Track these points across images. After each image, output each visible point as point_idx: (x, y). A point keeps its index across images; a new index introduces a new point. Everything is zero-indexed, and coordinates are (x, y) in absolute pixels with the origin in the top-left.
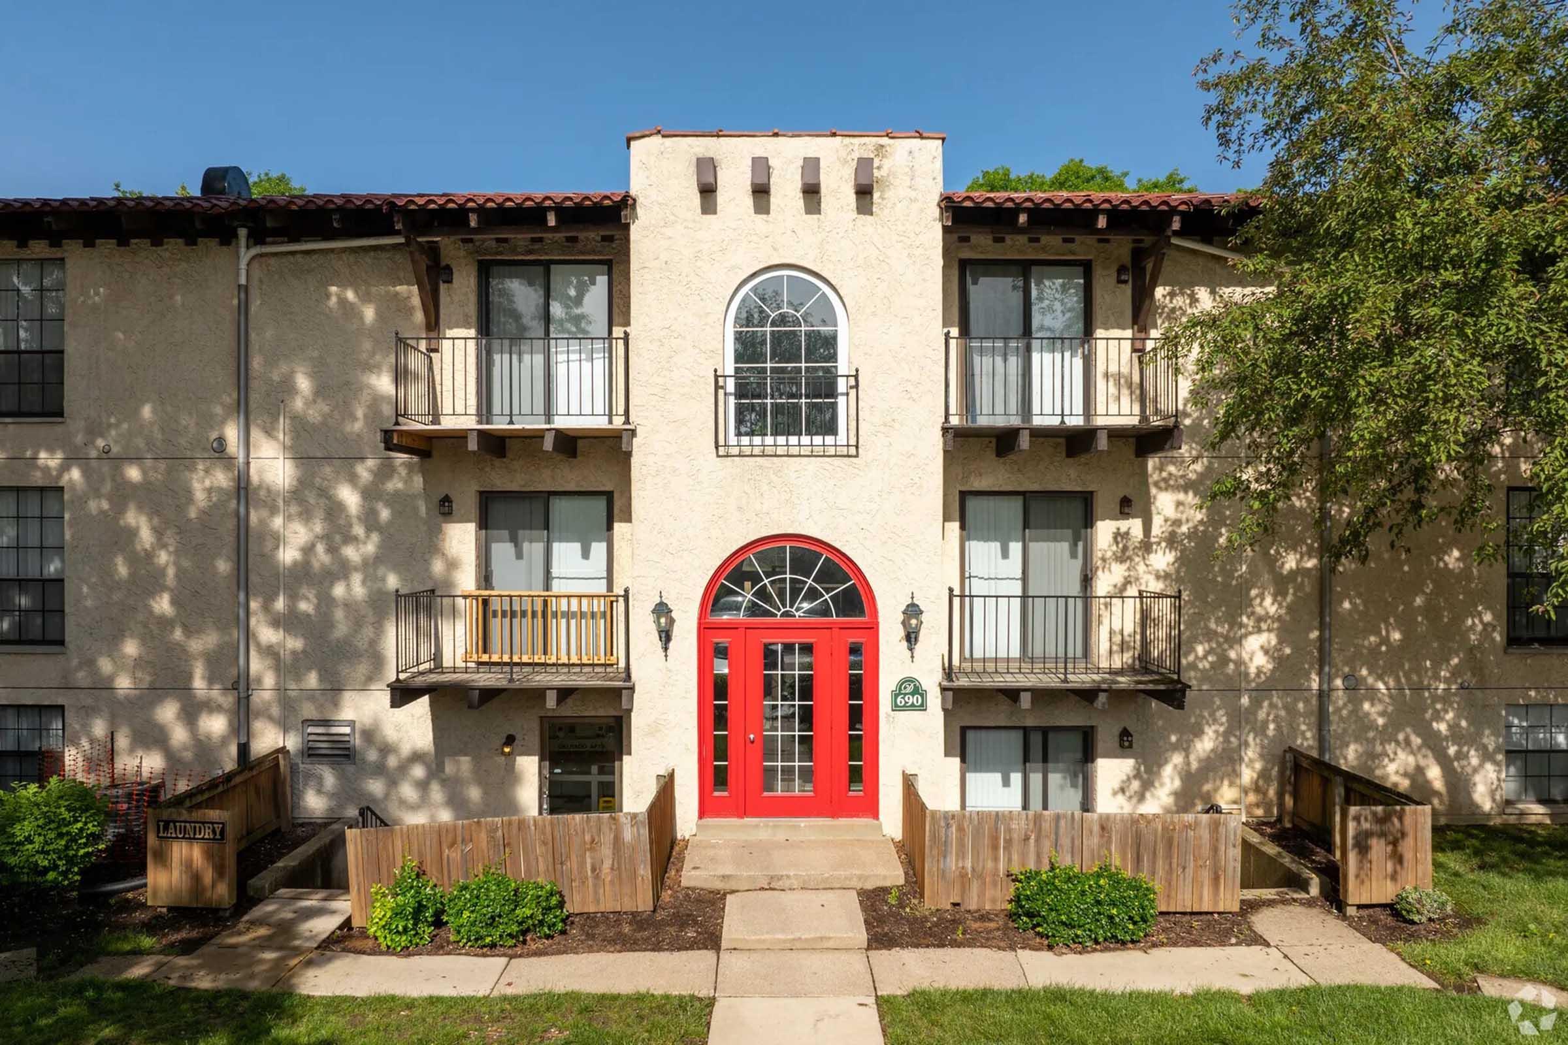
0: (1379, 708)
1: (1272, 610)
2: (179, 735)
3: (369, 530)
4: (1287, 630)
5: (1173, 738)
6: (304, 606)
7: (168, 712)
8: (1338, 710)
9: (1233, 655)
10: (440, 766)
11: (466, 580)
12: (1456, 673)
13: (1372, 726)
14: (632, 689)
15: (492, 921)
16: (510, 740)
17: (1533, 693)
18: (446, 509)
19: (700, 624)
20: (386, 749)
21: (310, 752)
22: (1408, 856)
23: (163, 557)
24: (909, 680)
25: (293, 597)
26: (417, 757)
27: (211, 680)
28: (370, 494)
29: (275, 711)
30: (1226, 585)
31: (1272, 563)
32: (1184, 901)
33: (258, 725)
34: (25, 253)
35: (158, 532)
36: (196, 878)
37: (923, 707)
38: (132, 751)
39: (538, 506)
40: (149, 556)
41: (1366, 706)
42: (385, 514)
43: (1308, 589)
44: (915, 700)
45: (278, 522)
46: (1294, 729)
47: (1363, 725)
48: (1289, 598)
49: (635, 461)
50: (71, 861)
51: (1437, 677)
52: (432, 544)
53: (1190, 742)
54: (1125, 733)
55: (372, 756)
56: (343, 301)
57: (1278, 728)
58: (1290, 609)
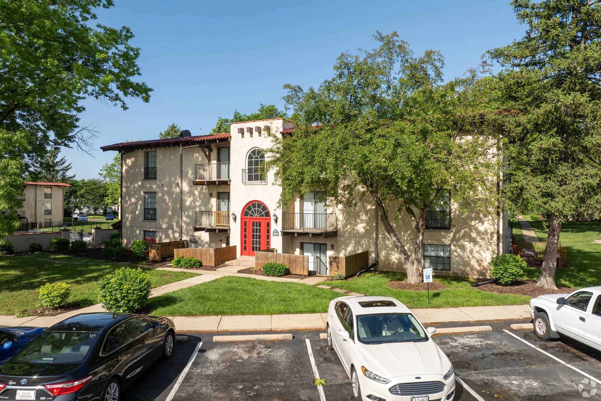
0: (390, 242)
1: (365, 218)
2: (171, 236)
3: (200, 199)
4: (368, 223)
5: (343, 247)
6: (190, 214)
7: (170, 232)
8: (380, 243)
9: (356, 228)
10: (210, 245)
11: (214, 209)
12: (409, 235)
13: (388, 247)
14: (230, 229)
15: (186, 263)
16: (221, 241)
17: (429, 241)
18: (211, 195)
19: (241, 218)
20: (202, 241)
21: (191, 241)
22: (340, 267)
23: (170, 204)
24: (276, 230)
25: (188, 212)
26: (207, 243)
27: (176, 227)
28: (200, 193)
29: (186, 233)
30: (354, 212)
31: (364, 207)
32: (298, 272)
33: (183, 235)
34: (152, 150)
35: (169, 200)
36: (155, 255)
37: (278, 235)
38: (165, 239)
39: (227, 195)
40: (168, 204)
41: (387, 242)
42: (202, 196)
43: (373, 213)
44: (276, 234)
45: (186, 198)
46: (370, 247)
47: (386, 247)
48: (369, 215)
49: (231, 186)
50: (142, 252)
51: (404, 236)
52: (208, 202)
53: (346, 247)
54: (332, 245)
55: (200, 242)
56: (196, 156)
57: (366, 246)
58: (369, 218)
